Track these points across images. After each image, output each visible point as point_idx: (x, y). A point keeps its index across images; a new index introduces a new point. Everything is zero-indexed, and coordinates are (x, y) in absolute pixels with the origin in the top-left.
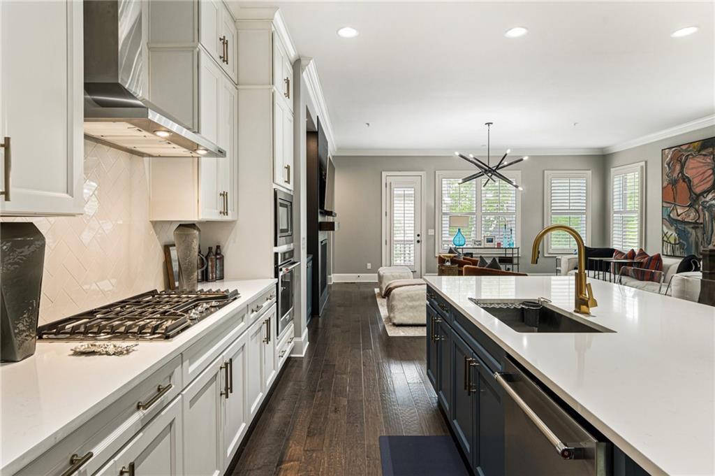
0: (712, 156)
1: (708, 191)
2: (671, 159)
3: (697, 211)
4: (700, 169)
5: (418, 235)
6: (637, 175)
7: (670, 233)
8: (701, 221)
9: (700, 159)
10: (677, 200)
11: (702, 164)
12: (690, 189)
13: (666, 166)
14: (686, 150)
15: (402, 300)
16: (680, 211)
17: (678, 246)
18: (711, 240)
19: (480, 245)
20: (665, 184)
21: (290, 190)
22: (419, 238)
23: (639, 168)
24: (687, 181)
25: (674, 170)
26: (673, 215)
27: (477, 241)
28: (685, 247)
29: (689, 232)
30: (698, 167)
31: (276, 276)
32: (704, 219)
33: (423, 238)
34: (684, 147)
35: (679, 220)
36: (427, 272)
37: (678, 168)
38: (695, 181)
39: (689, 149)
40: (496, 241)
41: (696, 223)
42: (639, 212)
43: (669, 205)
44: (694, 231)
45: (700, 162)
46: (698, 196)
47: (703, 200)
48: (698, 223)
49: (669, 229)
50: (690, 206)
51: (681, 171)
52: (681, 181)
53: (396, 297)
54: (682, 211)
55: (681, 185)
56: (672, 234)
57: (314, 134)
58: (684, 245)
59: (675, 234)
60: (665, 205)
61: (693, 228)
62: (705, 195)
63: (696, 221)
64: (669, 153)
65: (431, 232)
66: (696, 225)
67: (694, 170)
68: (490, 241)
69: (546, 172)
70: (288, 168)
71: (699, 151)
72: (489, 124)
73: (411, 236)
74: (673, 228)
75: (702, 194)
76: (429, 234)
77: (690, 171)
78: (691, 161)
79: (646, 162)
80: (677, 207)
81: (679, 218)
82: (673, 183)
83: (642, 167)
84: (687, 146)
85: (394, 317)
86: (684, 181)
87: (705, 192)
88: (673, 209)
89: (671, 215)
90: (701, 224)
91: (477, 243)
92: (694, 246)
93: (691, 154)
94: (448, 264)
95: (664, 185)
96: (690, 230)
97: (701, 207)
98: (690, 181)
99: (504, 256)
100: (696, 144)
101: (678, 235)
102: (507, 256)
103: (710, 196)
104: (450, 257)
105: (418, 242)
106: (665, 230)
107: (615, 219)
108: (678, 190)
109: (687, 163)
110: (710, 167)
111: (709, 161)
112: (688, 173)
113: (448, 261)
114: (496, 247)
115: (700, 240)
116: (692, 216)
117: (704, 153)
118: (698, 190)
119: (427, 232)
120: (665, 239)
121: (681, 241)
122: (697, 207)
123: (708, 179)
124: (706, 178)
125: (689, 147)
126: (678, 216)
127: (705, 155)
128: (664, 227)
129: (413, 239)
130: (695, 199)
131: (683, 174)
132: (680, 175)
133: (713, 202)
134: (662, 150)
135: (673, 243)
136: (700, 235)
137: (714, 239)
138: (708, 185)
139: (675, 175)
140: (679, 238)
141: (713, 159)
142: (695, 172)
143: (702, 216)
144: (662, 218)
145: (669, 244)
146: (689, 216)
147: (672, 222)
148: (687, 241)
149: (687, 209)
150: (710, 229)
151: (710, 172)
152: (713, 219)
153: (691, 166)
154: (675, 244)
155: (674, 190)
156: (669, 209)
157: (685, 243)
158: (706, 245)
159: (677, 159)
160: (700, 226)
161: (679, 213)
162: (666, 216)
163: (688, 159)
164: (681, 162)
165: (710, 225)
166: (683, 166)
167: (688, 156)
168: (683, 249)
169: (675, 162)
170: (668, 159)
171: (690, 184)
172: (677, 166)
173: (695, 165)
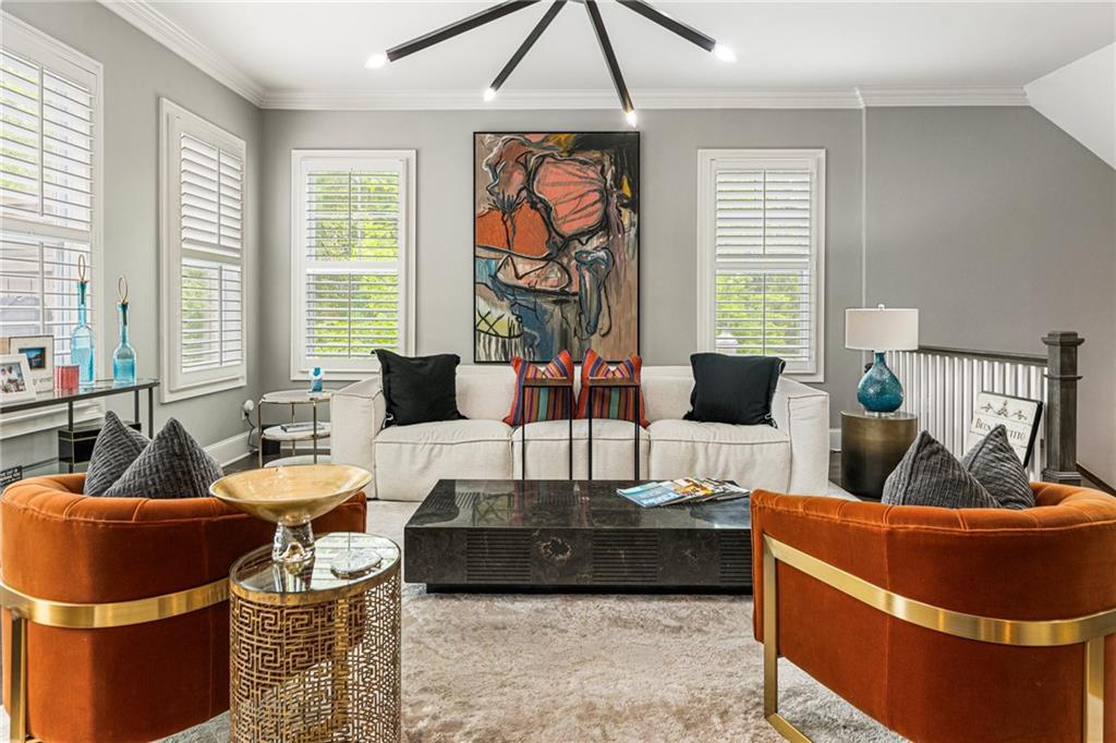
0: (599, 168)
1: (591, 233)
2: (501, 156)
3: (565, 269)
4: (571, 188)
7: (496, 313)
8: (575, 288)
9: (573, 168)
10: (516, 245)
11: (576, 179)
12: (549, 224)
13: (487, 169)
14: (538, 145)
16: (523, 267)
18: (596, 326)
20: (483, 208)
23: (403, 162)
24: (542, 207)
25: (508, 181)
26: (505, 274)
29: (545, 311)
30: (570, 183)
32: (581, 285)
34: (535, 139)
35: (520, 288)
37: (518, 178)
38: (561, 210)
39: (545, 145)
41: (563, 292)
42: (401, 265)
43: (492, 254)
44: (557, 309)
45: (570, 173)
46: (567, 241)
47: (579, 248)
48: (567, 294)
49: (494, 305)
50: (547, 259)
51: (528, 185)
52: (526, 206)
54: (528, 268)
55: (527, 217)
56: (503, 316)
58: (535, 338)
59: (509, 316)
60: (481, 253)
61: (555, 302)
62: (584, 240)
63: (562, 290)
64: (492, 144)
66: (561, 298)
67: (559, 188)
68: (37, 359)
71: (570, 152)
74: (506, 303)
75: (577, 236)
77: (549, 188)
78: (552, 168)
79: (418, 154)
80: (515, 258)
81: (521, 283)
82: (508, 209)
83: (408, 161)
84: (543, 136)
86: (533, 206)
87: (583, 234)
88: (505, 263)
89: (500, 275)
90: (575, 294)
92: (557, 336)
93: (553, 156)
95: (479, 211)
96: (549, 307)
97: (574, 262)
98: (548, 209)
100: (563, 137)
101: (518, 317)
103: (595, 242)
106: (483, 307)
108: (518, 225)
109: (541, 171)
110: (595, 188)
111: (593, 175)
112: (545, 192)
115: (573, 326)
116: (553, 279)
117: (581, 158)
118: (568, 229)
120: (483, 326)
121: (526, 329)
122: (565, 261)
123: (590, 209)
124: (585, 208)
125: (545, 140)
126: (518, 278)
127: (583, 162)
130: (558, 247)
131: (530, 192)
132: (524, 193)
133: (602, 254)
134: (475, 133)
135: (507, 335)
136: (571, 316)
137: (604, 323)
138: (593, 220)
139: (512, 192)
140: (520, 322)
141: (602, 171)
142: (559, 191)
143: (576, 279)
144: (475, 283)
145: (494, 338)
146: (546, 279)
147: (502, 290)
148: (541, 328)
149: (543, 264)
150: (595, 302)
151: (597, 196)
152: (601, 285)
153: (551, 179)
154: (510, 337)
155: (509, 223)
156: (494, 262)
157: (536, 334)
158: (585, 335)
159: (516, 161)
160: (572, 298)
161: (521, 272)
162: (484, 277)
163: (545, 164)
164: (526, 167)
165: (595, 296)
166: (530, 176)
167: (544, 157)
168: (531, 346)
169: (511, 163)
170: (491, 155)
171: (549, 214)
172: (516, 174)
173: (559, 178)
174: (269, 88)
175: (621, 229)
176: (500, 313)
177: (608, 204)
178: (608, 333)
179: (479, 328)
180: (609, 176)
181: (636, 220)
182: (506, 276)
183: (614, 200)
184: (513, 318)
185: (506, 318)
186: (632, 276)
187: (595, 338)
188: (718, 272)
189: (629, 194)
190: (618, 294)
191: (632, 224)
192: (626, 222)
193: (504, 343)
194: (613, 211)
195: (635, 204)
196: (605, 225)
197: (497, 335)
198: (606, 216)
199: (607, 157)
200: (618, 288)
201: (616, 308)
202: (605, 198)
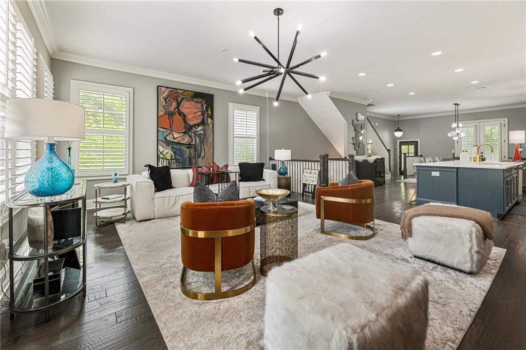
1: (199, 125)
2: (168, 96)
3: (190, 137)
7: (166, 151)
8: (193, 143)
9: (193, 103)
12: (185, 121)
13: (163, 100)
14: (181, 94)
16: (176, 136)
20: (161, 114)
25: (171, 105)
26: (169, 138)
28: (181, 161)
29: (184, 151)
30: (192, 108)
32: (196, 142)
34: (180, 92)
35: (175, 142)
37: (174, 104)
38: (189, 117)
39: (184, 94)
41: (189, 144)
42: (126, 133)
43: (165, 130)
44: (188, 150)
46: (191, 127)
47: (195, 130)
48: (191, 145)
49: (166, 148)
52: (177, 114)
54: (178, 136)
58: (180, 160)
59: (171, 152)
61: (187, 147)
62: (196, 127)
63: (189, 143)
66: (189, 146)
67: (188, 109)
71: (192, 98)
74: (170, 147)
75: (194, 126)
77: (185, 109)
79: (134, 89)
81: (175, 141)
84: (183, 91)
86: (180, 114)
87: (196, 125)
88: (169, 133)
89: (168, 138)
90: (194, 145)
92: (188, 159)
93: (186, 99)
97: (193, 134)
98: (185, 116)
103: (200, 128)
106: (161, 149)
108: (174, 120)
109: (183, 103)
115: (193, 155)
116: (186, 140)
118: (191, 123)
120: (161, 156)
121: (177, 157)
122: (190, 134)
127: (196, 102)
128: (160, 147)
130: (188, 129)
131: (179, 110)
132: (176, 110)
133: (202, 132)
134: (158, 86)
135: (170, 158)
136: (192, 152)
137: (203, 154)
138: (199, 121)
139: (172, 109)
141: (202, 105)
142: (188, 110)
144: (158, 140)
145: (165, 160)
146: (184, 139)
147: (168, 143)
149: (183, 134)
150: (200, 148)
151: (200, 113)
152: (202, 142)
154: (171, 160)
155: (171, 120)
156: (165, 133)
157: (180, 158)
158: (197, 158)
159: (174, 98)
160: (192, 146)
161: (175, 137)
162: (161, 138)
163: (184, 101)
164: (177, 101)
165: (200, 146)
166: (179, 104)
167: (183, 98)
168: (179, 162)
169: (172, 99)
170: (164, 95)
171: (185, 118)
172: (173, 103)
173: (188, 106)
175: (208, 124)
176: (167, 151)
177: (204, 116)
179: (160, 156)
182: (170, 138)
184: (172, 153)
185: (169, 153)
186: (211, 140)
187: (200, 159)
190: (207, 145)
191: (211, 123)
192: (209, 122)
193: (169, 162)
194: (205, 119)
195: (212, 117)
196: (203, 123)
197: (166, 159)
198: (203, 120)
199: (204, 101)
200: (207, 143)
201: (206, 150)
202: (203, 114)
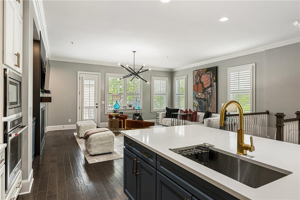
1: (209, 87)
2: (196, 75)
3: (205, 94)
4: (206, 79)
5: (97, 104)
6: (184, 80)
7: (196, 102)
8: (206, 98)
9: (206, 75)
10: (198, 90)
12: (203, 86)
13: (195, 77)
14: (201, 72)
15: (96, 141)
16: (199, 94)
17: (198, 107)
19: (126, 108)
21: (19, 73)
22: (97, 106)
23: (185, 78)
24: (202, 83)
25: (197, 79)
27: (125, 107)
29: (202, 102)
30: (206, 78)
31: (5, 141)
32: (207, 97)
33: (99, 106)
34: (201, 71)
36: (101, 122)
37: (199, 78)
38: (205, 83)
40: (133, 106)
41: (205, 99)
42: (185, 94)
43: (195, 92)
46: (205, 89)
47: (207, 90)
49: (195, 101)
52: (200, 83)
53: (93, 140)
55: (200, 85)
56: (197, 103)
57: (37, 42)
58: (201, 107)
59: (198, 103)
60: (194, 92)
61: (204, 101)
62: (208, 89)
64: (196, 73)
65: (103, 102)
66: (205, 100)
68: (130, 106)
69: (152, 77)
70: (18, 55)
71: (206, 72)
72: (134, 52)
73: (93, 105)
74: (197, 101)
75: (207, 88)
76: (102, 103)
78: (203, 76)
79: (187, 75)
80: (199, 93)
81: (199, 97)
82: (197, 84)
83: (186, 77)
84: (202, 70)
85: (91, 151)
86: (201, 83)
87: (208, 88)
88: (197, 94)
89: (196, 96)
91: (125, 108)
92: (204, 107)
93: (203, 73)
94: (114, 118)
95: (194, 84)
96: (203, 101)
99: (136, 113)
100: (205, 70)
102: (137, 113)
103: (210, 89)
104: (115, 115)
105: (97, 107)
106: (194, 101)
107: (176, 97)
108: (199, 87)
110: (209, 78)
111: (209, 76)
112: (202, 80)
113: (114, 117)
114: (133, 109)
115: (206, 105)
117: (207, 73)
118: (205, 87)
119: (101, 102)
120: (194, 105)
122: (205, 93)
123: (209, 83)
125: (202, 71)
126: (199, 96)
127: (208, 74)
128: (194, 100)
129: (94, 106)
131: (200, 80)
133: (210, 91)
134: (193, 71)
136: (206, 103)
137: (211, 105)
138: (209, 85)
139: (198, 81)
140: (199, 104)
141: (211, 75)
142: (204, 80)
143: (207, 96)
144: (193, 97)
145: (196, 107)
146: (202, 96)
147: (196, 98)
148: (202, 105)
149: (202, 93)
150: (209, 101)
151: (210, 80)
152: (210, 97)
153: (203, 78)
155: (197, 86)
164: (200, 76)
165: (209, 99)
169: (198, 76)
173: (204, 77)
174: (171, 69)
175: (213, 86)
178: (211, 107)
180: (212, 76)
181: (216, 84)
183: (212, 81)
186: (215, 96)
187: (209, 107)
188: (231, 94)
189: (215, 79)
190: (213, 99)
191: (215, 85)
192: (214, 85)
194: (212, 83)
195: (216, 81)
196: (211, 86)
198: (211, 84)
200: (213, 98)
201: (212, 102)
202: (211, 81)
